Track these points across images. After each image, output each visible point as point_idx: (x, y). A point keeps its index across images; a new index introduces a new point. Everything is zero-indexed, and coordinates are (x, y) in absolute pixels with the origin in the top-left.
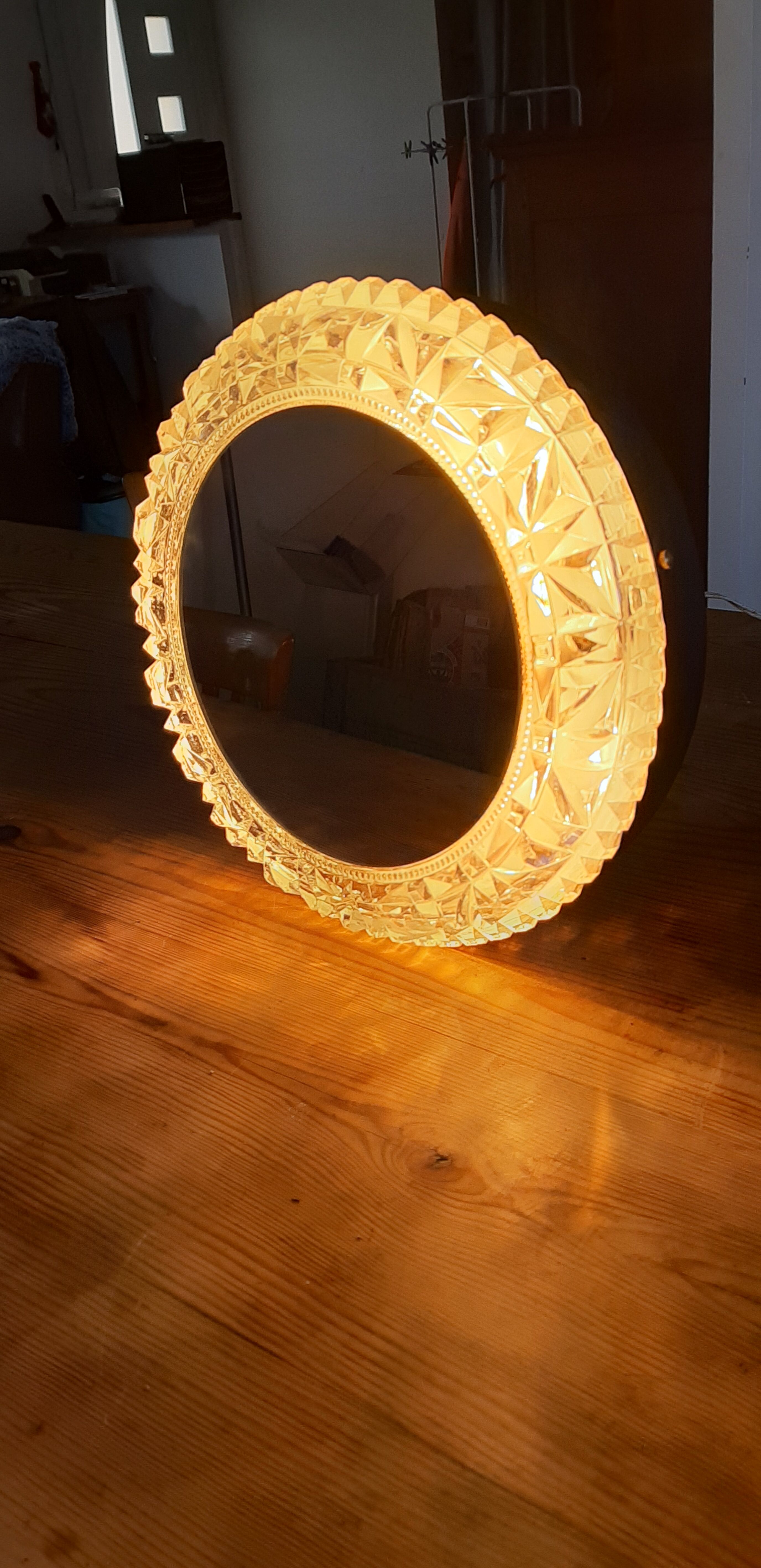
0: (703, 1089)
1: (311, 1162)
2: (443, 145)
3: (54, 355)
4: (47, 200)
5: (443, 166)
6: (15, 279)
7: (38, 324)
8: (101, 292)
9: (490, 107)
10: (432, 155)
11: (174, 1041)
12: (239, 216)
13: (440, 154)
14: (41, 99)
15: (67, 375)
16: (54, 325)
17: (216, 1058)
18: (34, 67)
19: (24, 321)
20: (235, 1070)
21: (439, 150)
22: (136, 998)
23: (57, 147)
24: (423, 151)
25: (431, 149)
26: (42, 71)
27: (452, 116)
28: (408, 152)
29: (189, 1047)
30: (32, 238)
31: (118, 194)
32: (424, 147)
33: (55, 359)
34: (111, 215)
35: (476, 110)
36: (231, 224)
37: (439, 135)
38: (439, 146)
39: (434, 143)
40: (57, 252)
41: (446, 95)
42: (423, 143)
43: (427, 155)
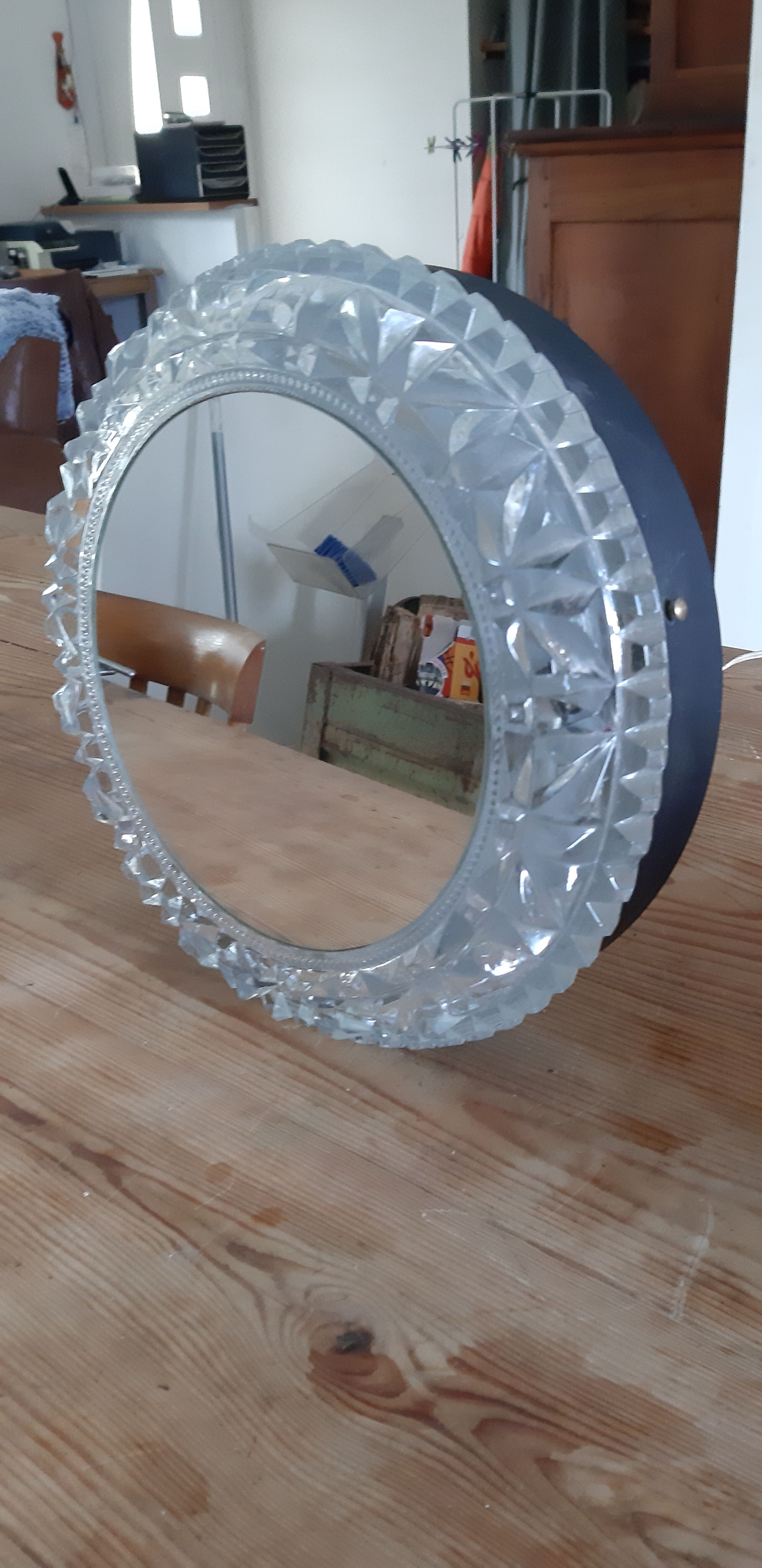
0: (686, 1264)
1: (192, 1333)
2: (468, 143)
3: (54, 330)
4: (63, 174)
5: (466, 163)
6: (24, 251)
7: (40, 297)
8: (108, 270)
9: (518, 107)
10: (456, 152)
11: (48, 1146)
12: (255, 202)
13: (464, 152)
14: (62, 70)
15: (65, 352)
16: (56, 298)
17: (94, 1174)
18: (58, 38)
19: (24, 293)
20: (114, 1193)
21: (463, 148)
22: (12, 1085)
23: (76, 121)
24: (447, 147)
25: (455, 146)
26: (66, 44)
27: (479, 114)
28: (431, 147)
29: (65, 1155)
30: (45, 211)
31: (135, 172)
32: (447, 143)
33: (53, 334)
34: (125, 193)
35: (503, 108)
36: (248, 210)
37: (465, 131)
38: (463, 144)
39: (458, 140)
40: (70, 226)
41: (474, 93)
42: (447, 139)
43: (451, 152)
